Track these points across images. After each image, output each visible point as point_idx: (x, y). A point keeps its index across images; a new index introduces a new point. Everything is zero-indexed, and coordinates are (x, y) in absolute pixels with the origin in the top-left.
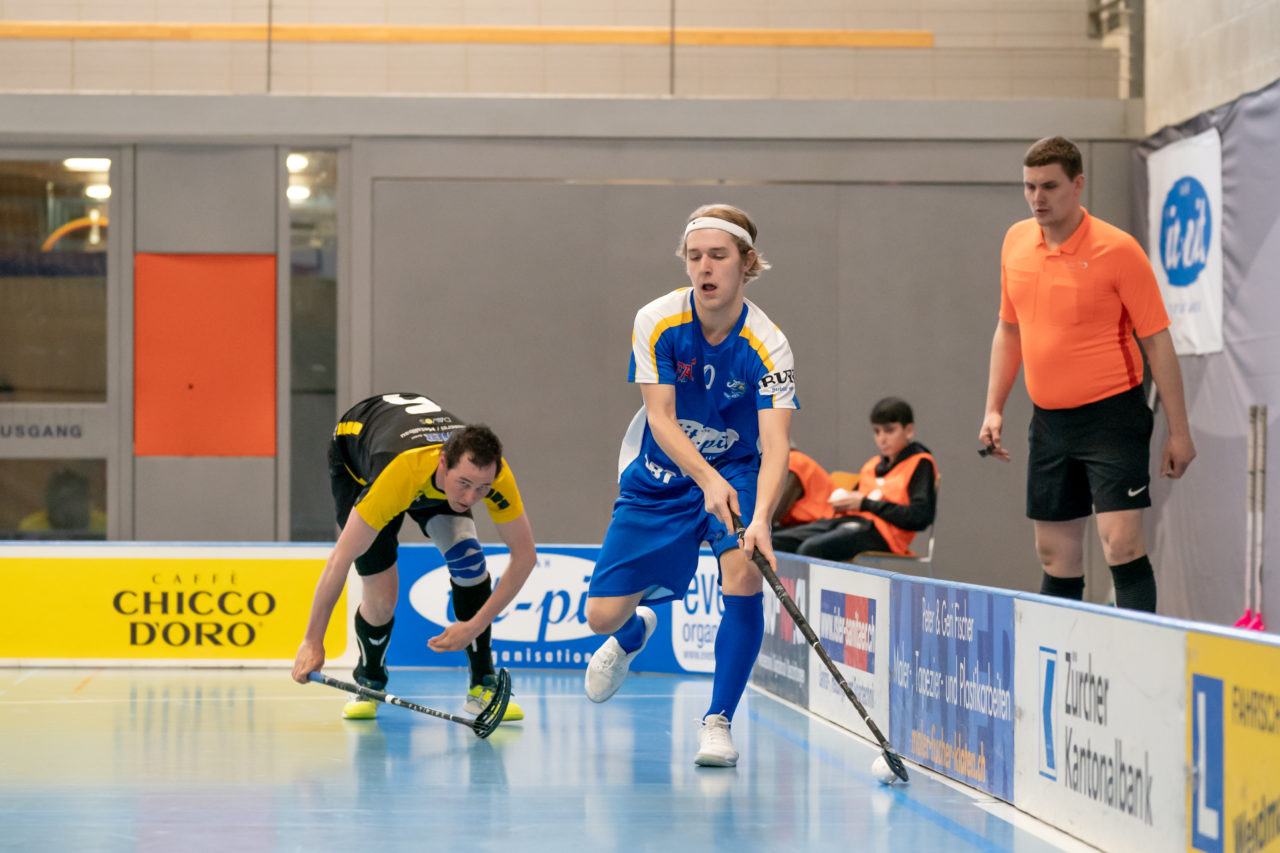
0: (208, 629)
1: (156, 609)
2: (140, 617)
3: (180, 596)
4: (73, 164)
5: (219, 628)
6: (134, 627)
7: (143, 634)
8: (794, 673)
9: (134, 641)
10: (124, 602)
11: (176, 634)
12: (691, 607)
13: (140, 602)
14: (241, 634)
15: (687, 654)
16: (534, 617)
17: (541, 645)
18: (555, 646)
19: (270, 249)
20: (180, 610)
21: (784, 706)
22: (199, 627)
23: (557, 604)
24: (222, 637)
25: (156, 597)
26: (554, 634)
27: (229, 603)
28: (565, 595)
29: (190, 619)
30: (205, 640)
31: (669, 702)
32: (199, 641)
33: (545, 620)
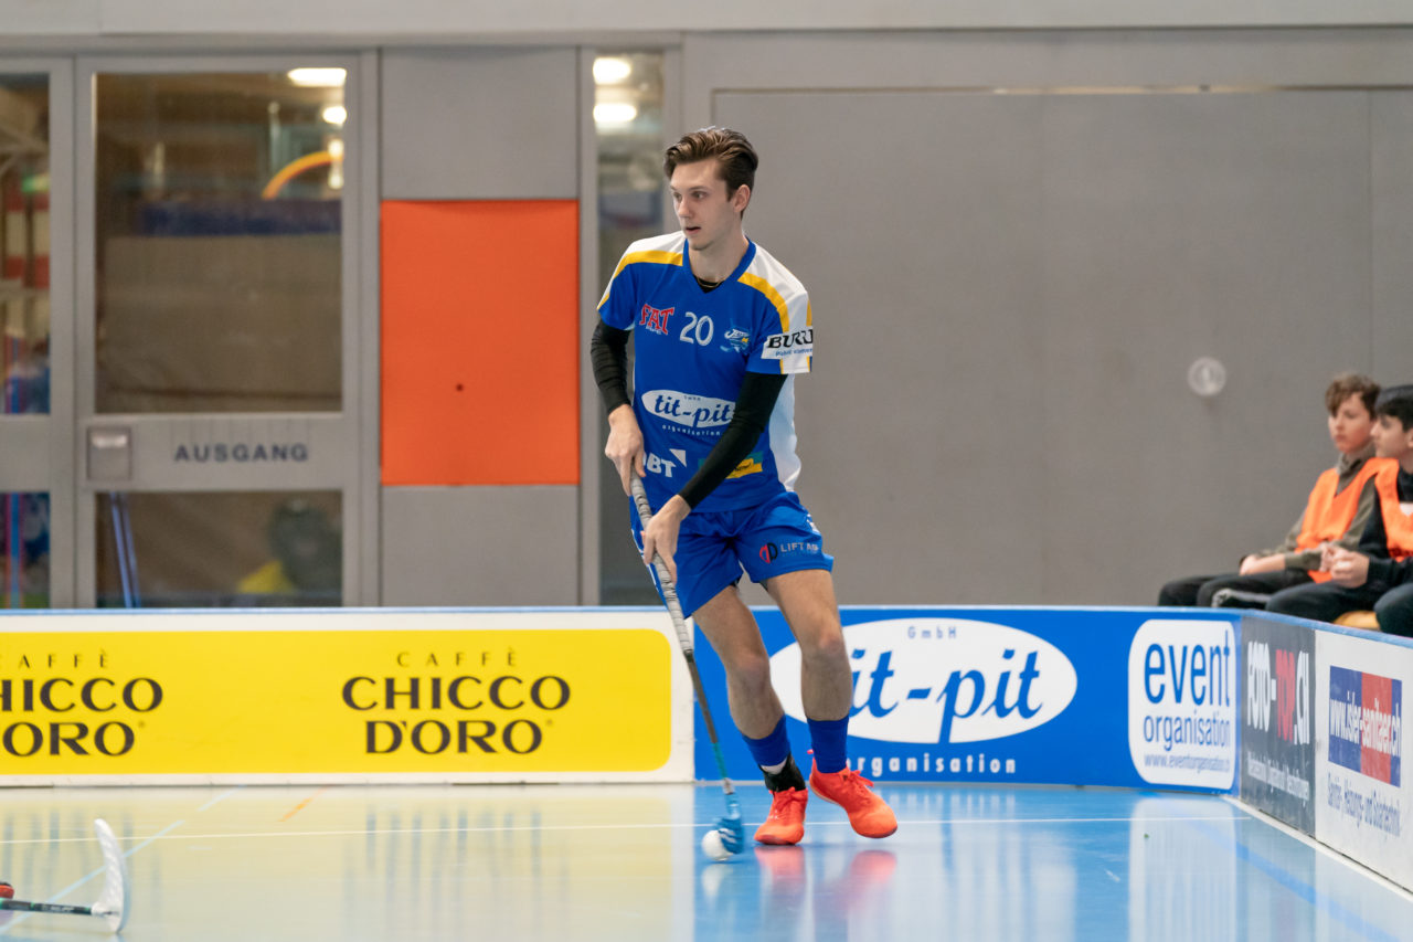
0: (476, 730)
1: (402, 702)
2: (380, 713)
3: (436, 683)
4: (302, 76)
5: (491, 729)
6: (371, 726)
7: (384, 737)
8: (1296, 786)
9: (371, 748)
10: (359, 693)
11: (431, 737)
12: (1155, 692)
13: (379, 693)
14: (522, 737)
15: (1148, 760)
16: (934, 708)
17: (944, 748)
18: (964, 749)
19: (570, 193)
20: (436, 704)
21: (1283, 834)
22: (462, 726)
23: (967, 690)
24: (496, 741)
25: (402, 685)
26: (962, 732)
27: (505, 693)
28: (977, 677)
29: (450, 715)
30: (471, 745)
31: (1126, 828)
32: (463, 748)
33: (949, 713)
